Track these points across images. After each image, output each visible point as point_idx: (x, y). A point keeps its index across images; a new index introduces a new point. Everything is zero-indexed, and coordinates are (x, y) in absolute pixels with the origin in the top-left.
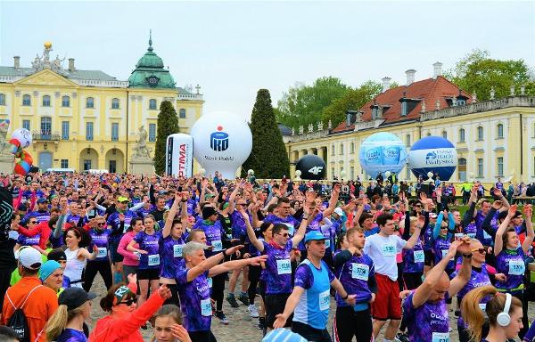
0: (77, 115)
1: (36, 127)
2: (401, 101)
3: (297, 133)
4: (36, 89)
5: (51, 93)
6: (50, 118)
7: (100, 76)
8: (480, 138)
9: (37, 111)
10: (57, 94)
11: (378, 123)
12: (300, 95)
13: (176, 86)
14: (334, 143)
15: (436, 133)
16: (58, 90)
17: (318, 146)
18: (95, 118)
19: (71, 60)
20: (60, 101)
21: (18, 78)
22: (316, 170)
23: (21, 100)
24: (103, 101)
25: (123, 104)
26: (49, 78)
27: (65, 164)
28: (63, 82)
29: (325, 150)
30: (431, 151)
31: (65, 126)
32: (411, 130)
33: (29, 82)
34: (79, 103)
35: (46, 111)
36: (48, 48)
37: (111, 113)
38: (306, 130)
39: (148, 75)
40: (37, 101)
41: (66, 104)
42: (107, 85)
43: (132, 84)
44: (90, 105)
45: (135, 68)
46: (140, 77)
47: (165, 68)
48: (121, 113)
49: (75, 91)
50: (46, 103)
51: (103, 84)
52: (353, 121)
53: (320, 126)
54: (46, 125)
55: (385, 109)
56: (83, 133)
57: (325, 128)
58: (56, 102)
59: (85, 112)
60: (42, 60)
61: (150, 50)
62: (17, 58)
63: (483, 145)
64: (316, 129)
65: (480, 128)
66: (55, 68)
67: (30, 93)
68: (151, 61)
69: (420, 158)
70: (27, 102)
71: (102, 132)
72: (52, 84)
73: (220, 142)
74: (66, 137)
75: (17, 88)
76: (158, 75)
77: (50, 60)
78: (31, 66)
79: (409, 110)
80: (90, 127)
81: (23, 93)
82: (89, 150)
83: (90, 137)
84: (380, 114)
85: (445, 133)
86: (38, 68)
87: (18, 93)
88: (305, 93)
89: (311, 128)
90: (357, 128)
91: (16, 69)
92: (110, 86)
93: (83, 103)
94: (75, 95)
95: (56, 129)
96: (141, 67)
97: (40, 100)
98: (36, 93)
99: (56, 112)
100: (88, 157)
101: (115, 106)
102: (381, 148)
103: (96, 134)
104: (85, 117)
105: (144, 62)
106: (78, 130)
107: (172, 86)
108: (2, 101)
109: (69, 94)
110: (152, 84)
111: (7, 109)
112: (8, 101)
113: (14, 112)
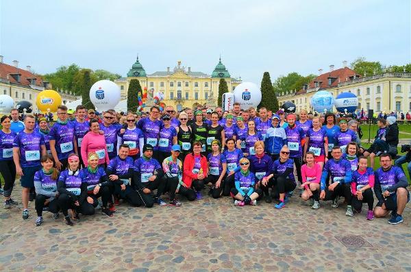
0: (192, 89)
1: (175, 95)
2: (328, 78)
5: (181, 82)
6: (181, 91)
7: (200, 74)
8: (368, 93)
9: (176, 88)
11: (317, 89)
12: (282, 80)
16: (183, 80)
17: (290, 100)
18: (198, 91)
19: (189, 68)
20: (185, 84)
21: (168, 75)
22: (291, 109)
23: (169, 84)
24: (201, 84)
25: (209, 85)
26: (180, 75)
28: (186, 77)
30: (346, 99)
31: (187, 94)
32: (334, 91)
33: (173, 76)
34: (192, 86)
35: (179, 88)
36: (179, 63)
37: (205, 88)
38: (285, 93)
39: (219, 72)
40: (176, 85)
41: (187, 85)
43: (213, 77)
44: (197, 86)
46: (216, 74)
48: (209, 88)
49: (190, 80)
50: (179, 85)
52: (306, 89)
53: (291, 92)
54: (179, 94)
55: (321, 83)
56: (194, 97)
57: (294, 91)
58: (183, 85)
59: (195, 88)
60: (177, 68)
61: (220, 62)
62: (168, 68)
63: (370, 96)
64: (289, 93)
65: (368, 89)
66: (182, 71)
67: (173, 81)
68: (221, 67)
69: (341, 102)
70: (172, 85)
71: (201, 96)
72: (181, 77)
74: (187, 99)
75: (168, 79)
76: (223, 72)
77: (180, 68)
79: (332, 83)
80: (196, 95)
81: (170, 81)
82: (196, 104)
84: (318, 84)
86: (176, 71)
87: (168, 81)
88: (284, 79)
89: (287, 93)
90: (308, 91)
91: (168, 73)
92: (204, 77)
93: (194, 85)
94: (190, 82)
95: (183, 95)
96: (217, 69)
98: (175, 81)
99: (183, 88)
101: (206, 86)
102: (323, 98)
103: (199, 97)
104: (194, 91)
106: (192, 95)
107: (229, 77)
108: (162, 85)
109: (188, 81)
110: (221, 76)
111: (164, 88)
112: (165, 85)
113: (167, 89)
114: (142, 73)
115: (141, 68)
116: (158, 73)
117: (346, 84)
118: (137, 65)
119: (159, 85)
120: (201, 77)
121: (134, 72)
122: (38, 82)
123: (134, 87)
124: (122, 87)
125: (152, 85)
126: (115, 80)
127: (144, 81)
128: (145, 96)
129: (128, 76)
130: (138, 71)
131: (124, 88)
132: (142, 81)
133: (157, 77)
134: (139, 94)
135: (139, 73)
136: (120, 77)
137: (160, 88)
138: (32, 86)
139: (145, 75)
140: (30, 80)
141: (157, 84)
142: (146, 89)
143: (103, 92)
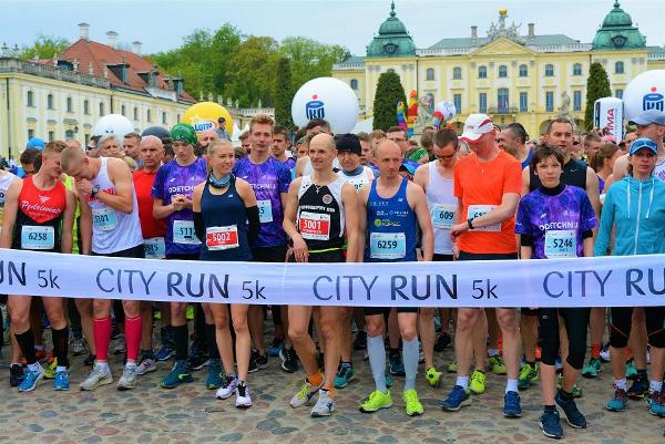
0: (536, 84)
1: (492, 101)
4: (492, 60)
5: (508, 63)
6: (506, 90)
7: (560, 40)
9: (494, 83)
10: (514, 63)
13: (647, 45)
16: (514, 59)
18: (555, 87)
19: (531, 26)
20: (518, 70)
21: (473, 50)
23: (476, 72)
24: (563, 68)
25: (585, 69)
26: (504, 47)
28: (520, 50)
31: (523, 97)
33: (485, 53)
34: (537, 71)
35: (503, 83)
36: (503, 14)
37: (572, 80)
39: (613, 35)
40: (493, 73)
41: (523, 73)
42: (567, 50)
43: (595, 47)
44: (550, 72)
45: (600, 28)
46: (605, 38)
47: (634, 26)
48: (584, 79)
49: (533, 59)
50: (503, 73)
54: (503, 95)
56: (543, 104)
58: (513, 72)
59: (545, 81)
60: (498, 28)
61: (617, 6)
62: (474, 28)
66: (511, 35)
67: (486, 64)
68: (619, 18)
70: (483, 74)
72: (508, 53)
74: (524, 109)
75: (473, 60)
76: (624, 34)
77: (506, 28)
78: (486, 36)
80: (550, 96)
81: (479, 65)
83: (550, 108)
86: (493, 36)
87: (473, 65)
91: (473, 42)
92: (572, 50)
93: (542, 71)
94: (533, 63)
95: (514, 101)
96: (607, 26)
97: (496, 71)
98: (492, 64)
99: (513, 83)
101: (577, 72)
103: (557, 103)
104: (544, 87)
105: (609, 20)
106: (537, 101)
107: (641, 45)
108: (457, 74)
109: (527, 63)
110: (619, 44)
111: (462, 83)
112: (464, 73)
113: (470, 85)
114: (404, 44)
115: (402, 33)
116: (447, 44)
118: (392, 26)
119: (450, 74)
120: (564, 49)
121: (386, 42)
122: (160, 80)
123: (390, 89)
124: (354, 84)
125: (430, 76)
126: (335, 67)
127: (411, 67)
128: (412, 111)
129: (370, 55)
130: (396, 42)
131: (360, 85)
132: (404, 67)
133: (443, 53)
134: (400, 108)
135: (397, 46)
136: (348, 56)
137: (452, 83)
138: (152, 91)
139: (412, 52)
140: (144, 76)
141: (444, 71)
142: (415, 96)
143: (321, 104)
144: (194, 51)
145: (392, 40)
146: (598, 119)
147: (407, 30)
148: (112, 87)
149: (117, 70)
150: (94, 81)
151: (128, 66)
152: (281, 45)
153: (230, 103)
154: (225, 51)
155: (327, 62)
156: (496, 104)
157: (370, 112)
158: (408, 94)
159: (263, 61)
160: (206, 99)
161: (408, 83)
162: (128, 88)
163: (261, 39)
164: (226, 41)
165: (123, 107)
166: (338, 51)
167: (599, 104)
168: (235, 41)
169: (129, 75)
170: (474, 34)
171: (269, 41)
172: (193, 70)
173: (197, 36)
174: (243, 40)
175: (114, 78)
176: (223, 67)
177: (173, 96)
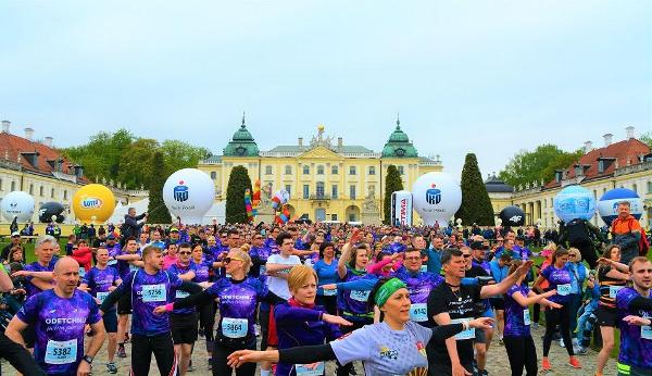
0: (344, 181)
1: (313, 191)
2: (599, 160)
3: (517, 190)
4: (313, 162)
5: (324, 164)
6: (323, 183)
7: (360, 150)
9: (314, 178)
10: (328, 164)
11: (580, 179)
12: (524, 160)
13: (419, 155)
14: (546, 197)
15: (628, 186)
16: (329, 162)
17: (533, 200)
18: (356, 182)
19: (340, 139)
20: (331, 169)
21: (300, 154)
22: (516, 219)
23: (302, 170)
24: (362, 169)
25: (378, 170)
26: (322, 152)
27: (334, 217)
28: (333, 156)
29: (539, 203)
31: (335, 188)
32: (607, 184)
33: (309, 156)
34: (344, 171)
35: (320, 178)
36: (321, 130)
37: (368, 178)
38: (524, 188)
39: (396, 148)
40: (314, 171)
41: (335, 172)
42: (365, 157)
43: (384, 155)
44: (353, 172)
45: (387, 143)
46: (390, 150)
47: (410, 142)
48: (376, 177)
49: (342, 162)
50: (321, 172)
51: (362, 156)
52: (560, 179)
53: (535, 184)
54: (320, 188)
55: (586, 168)
56: (348, 194)
57: (539, 184)
58: (327, 170)
59: (350, 178)
60: (317, 140)
61: (398, 128)
62: (301, 139)
64: (531, 186)
66: (327, 145)
67: (309, 165)
68: (399, 136)
69: (609, 207)
70: (306, 172)
71: (362, 192)
72: (324, 157)
73: (434, 197)
74: (335, 197)
75: (300, 162)
76: (404, 148)
77: (323, 140)
78: (309, 144)
79: (605, 168)
80: (353, 190)
81: (303, 165)
82: (353, 207)
83: (353, 196)
84: (581, 172)
85: (635, 186)
86: (314, 146)
87: (300, 165)
88: (528, 158)
89: (528, 186)
90: (563, 184)
91: (300, 148)
92: (368, 157)
93: (348, 171)
94: (341, 164)
95: (328, 191)
96: (392, 142)
97: (316, 170)
98: (313, 165)
99: (327, 179)
100: (352, 212)
101: (372, 172)
102: (572, 200)
103: (358, 194)
104: (349, 182)
105: (393, 138)
106: (344, 191)
107: (415, 156)
108: (288, 172)
109: (337, 164)
110: (400, 154)
111: (292, 177)
112: (293, 171)
113: (298, 179)
114: (250, 148)
115: (250, 140)
116: (281, 149)
117: (628, 171)
118: (242, 135)
119: (283, 170)
121: (238, 146)
122: (64, 166)
123: (239, 179)
124: (213, 175)
125: (269, 172)
126: (201, 162)
127: (255, 165)
128: (256, 197)
129: (225, 155)
130: (244, 146)
131: (217, 176)
132: (250, 165)
133: (279, 155)
134: (247, 194)
135: (245, 149)
136: (210, 155)
137: (284, 177)
138: (56, 174)
139: (256, 154)
140: (52, 163)
141: (279, 168)
142: (258, 185)
143: (186, 188)
144: (97, 147)
145: (242, 144)
146: (394, 206)
147: (253, 137)
148: (23, 170)
149: (28, 157)
150: (8, 164)
151: (38, 154)
152: (161, 145)
153: (119, 185)
154: (120, 149)
155: (194, 159)
156: (315, 192)
157: (224, 196)
158: (253, 183)
159: (148, 156)
160: (100, 182)
161: (253, 175)
162: (36, 171)
163: (147, 141)
164: (122, 141)
165: (32, 186)
166: (203, 151)
167: (395, 195)
168: (128, 141)
169: (39, 161)
170: (300, 143)
171: (152, 142)
172: (96, 161)
173: (100, 137)
174: (134, 140)
175: (27, 164)
176: (118, 158)
177: (74, 179)
